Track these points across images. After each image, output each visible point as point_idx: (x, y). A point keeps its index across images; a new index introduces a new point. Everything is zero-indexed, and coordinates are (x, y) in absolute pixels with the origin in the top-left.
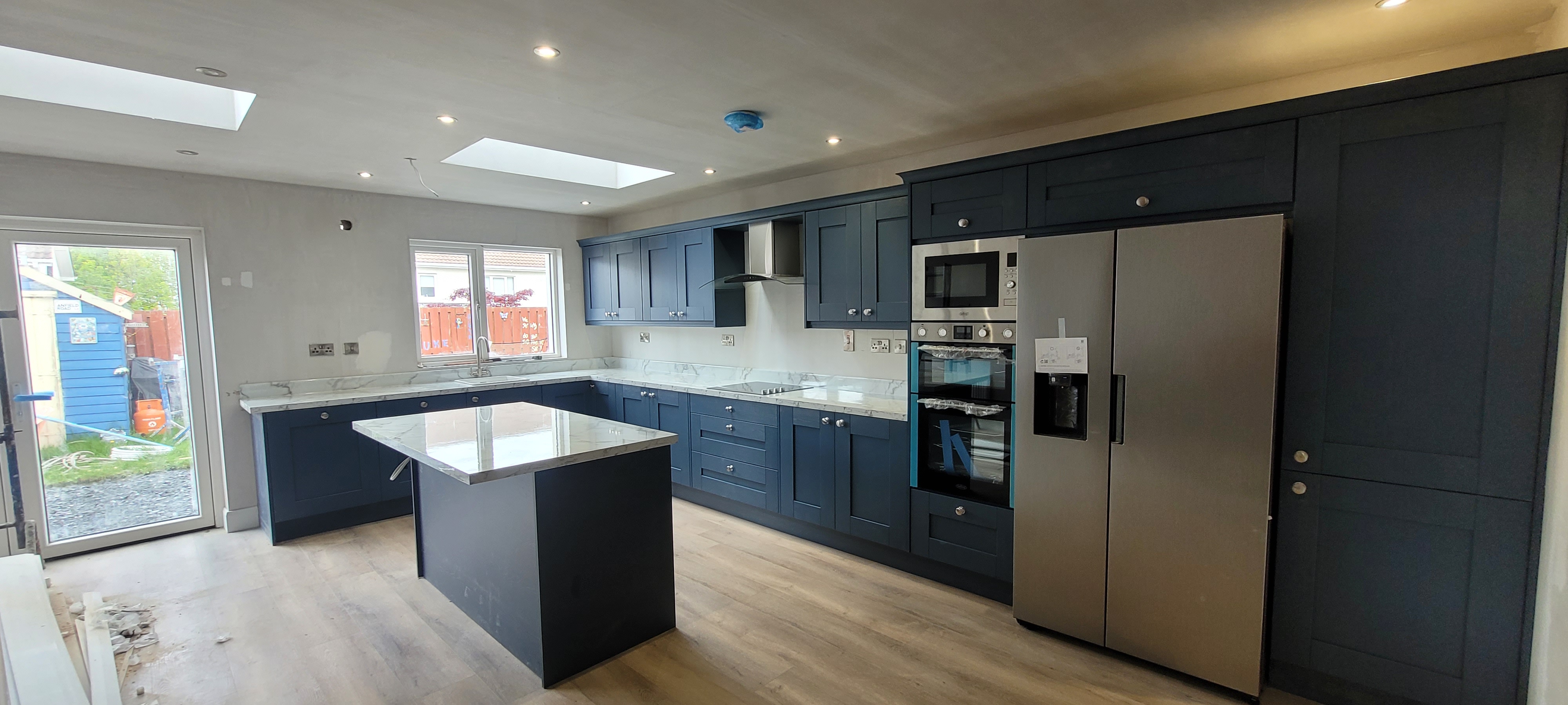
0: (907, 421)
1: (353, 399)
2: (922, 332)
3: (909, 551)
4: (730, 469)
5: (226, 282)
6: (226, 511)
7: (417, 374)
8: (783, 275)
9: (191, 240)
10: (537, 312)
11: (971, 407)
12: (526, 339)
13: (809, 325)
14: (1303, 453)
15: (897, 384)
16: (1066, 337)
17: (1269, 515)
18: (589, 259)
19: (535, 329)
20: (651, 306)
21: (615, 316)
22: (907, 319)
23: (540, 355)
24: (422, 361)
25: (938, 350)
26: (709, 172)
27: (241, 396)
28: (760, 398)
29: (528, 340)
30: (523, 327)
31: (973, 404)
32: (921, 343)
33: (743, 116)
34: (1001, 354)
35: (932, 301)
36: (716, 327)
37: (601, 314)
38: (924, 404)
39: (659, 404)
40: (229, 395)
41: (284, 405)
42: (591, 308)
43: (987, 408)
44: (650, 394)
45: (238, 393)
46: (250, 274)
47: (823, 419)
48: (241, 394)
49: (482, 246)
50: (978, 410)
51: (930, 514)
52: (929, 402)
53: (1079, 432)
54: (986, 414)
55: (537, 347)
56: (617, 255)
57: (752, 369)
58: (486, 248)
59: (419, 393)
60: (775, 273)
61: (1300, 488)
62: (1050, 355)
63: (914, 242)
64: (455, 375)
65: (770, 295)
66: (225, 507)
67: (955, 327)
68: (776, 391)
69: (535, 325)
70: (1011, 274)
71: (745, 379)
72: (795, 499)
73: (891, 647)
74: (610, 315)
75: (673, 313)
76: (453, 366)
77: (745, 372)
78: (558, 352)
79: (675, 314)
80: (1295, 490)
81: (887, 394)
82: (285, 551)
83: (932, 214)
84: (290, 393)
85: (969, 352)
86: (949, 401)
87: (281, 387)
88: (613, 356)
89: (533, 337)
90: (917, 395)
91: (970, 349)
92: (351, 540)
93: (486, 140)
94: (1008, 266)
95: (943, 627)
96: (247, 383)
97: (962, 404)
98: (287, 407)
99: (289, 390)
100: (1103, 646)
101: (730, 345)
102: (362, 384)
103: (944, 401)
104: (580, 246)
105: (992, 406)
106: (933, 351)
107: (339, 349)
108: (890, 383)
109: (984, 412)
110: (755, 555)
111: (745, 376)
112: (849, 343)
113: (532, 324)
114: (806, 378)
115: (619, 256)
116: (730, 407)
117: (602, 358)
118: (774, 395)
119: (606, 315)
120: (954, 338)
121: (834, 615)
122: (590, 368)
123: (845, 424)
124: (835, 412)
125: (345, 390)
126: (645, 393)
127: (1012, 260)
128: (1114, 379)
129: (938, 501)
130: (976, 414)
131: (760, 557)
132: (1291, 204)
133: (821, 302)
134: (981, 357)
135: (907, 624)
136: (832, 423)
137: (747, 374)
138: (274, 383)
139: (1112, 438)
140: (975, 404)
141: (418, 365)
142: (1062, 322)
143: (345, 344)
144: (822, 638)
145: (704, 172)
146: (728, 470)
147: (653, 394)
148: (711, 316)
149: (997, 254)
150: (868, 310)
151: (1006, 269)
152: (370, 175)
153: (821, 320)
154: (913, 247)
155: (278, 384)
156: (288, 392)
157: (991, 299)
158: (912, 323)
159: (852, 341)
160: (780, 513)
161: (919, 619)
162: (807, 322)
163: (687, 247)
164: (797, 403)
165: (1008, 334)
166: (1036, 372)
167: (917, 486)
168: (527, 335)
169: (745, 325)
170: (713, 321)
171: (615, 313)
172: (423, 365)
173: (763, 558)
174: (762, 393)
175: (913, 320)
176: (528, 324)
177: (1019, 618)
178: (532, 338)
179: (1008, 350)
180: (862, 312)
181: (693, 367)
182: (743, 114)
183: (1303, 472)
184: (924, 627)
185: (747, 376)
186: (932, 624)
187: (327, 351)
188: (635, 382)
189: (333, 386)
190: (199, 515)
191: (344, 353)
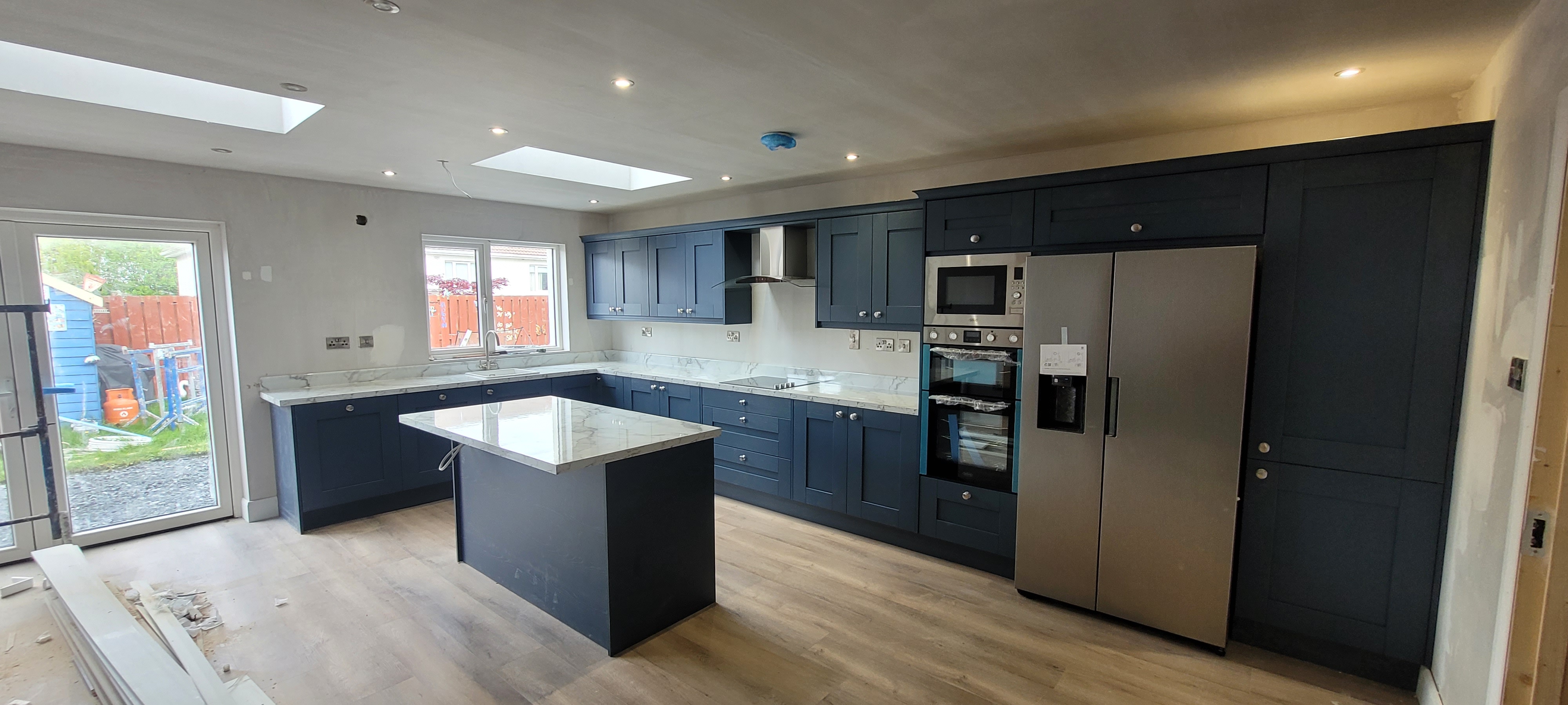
0: (918, 415)
1: (377, 392)
2: (934, 335)
3: (917, 532)
4: (743, 458)
5: (247, 276)
6: (246, 502)
7: (429, 367)
8: (794, 277)
9: (210, 234)
10: (512, 300)
11: (980, 403)
12: (500, 328)
13: (819, 325)
14: (1266, 445)
15: (900, 380)
16: (1068, 344)
17: (1238, 496)
18: (592, 255)
19: (509, 318)
20: (658, 303)
21: (620, 311)
22: (920, 322)
23: (544, 348)
24: (433, 353)
25: (949, 352)
26: (726, 178)
27: (261, 388)
28: (775, 392)
29: (502, 329)
30: (498, 316)
31: (981, 401)
32: (933, 346)
33: (780, 137)
34: (1007, 357)
35: (943, 307)
36: (726, 324)
37: (604, 308)
38: (935, 400)
39: (669, 397)
40: (249, 388)
41: (311, 398)
42: (594, 302)
43: (994, 405)
44: (660, 388)
45: (258, 385)
46: (269, 268)
47: (837, 413)
48: (261, 386)
49: (489, 241)
50: (985, 406)
51: (938, 499)
52: (940, 399)
53: (1077, 426)
54: (993, 410)
55: (512, 336)
56: (623, 252)
57: (757, 364)
58: (492, 243)
59: (438, 386)
60: (786, 275)
61: (1262, 474)
62: (1053, 359)
63: (928, 254)
64: (464, 367)
65: (777, 297)
66: (243, 497)
67: (965, 332)
68: (787, 386)
69: (509, 314)
70: (1017, 286)
71: (751, 373)
72: (807, 486)
73: (912, 615)
74: (615, 310)
75: (681, 310)
76: (463, 359)
77: (751, 367)
78: (560, 345)
79: (683, 311)
80: (1259, 476)
81: (890, 389)
82: (311, 539)
83: (946, 229)
84: (308, 385)
85: (979, 354)
86: (960, 398)
87: (300, 380)
88: (612, 349)
89: (508, 326)
90: (928, 392)
91: (979, 352)
92: (377, 528)
93: (527, 149)
94: (1015, 279)
95: (954, 598)
96: (267, 375)
97: (971, 401)
98: (314, 400)
99: (307, 382)
100: (1094, 609)
101: (736, 341)
102: (377, 377)
103: (954, 397)
104: (582, 241)
105: (998, 403)
106: (944, 353)
107: (355, 342)
108: (894, 380)
109: (991, 408)
110: (772, 538)
111: (751, 370)
112: (854, 342)
113: (507, 312)
114: (812, 373)
115: (624, 254)
116: (744, 401)
117: (601, 351)
118: (785, 390)
119: (611, 310)
120: (964, 342)
121: (857, 589)
122: (591, 360)
123: (858, 418)
124: (848, 407)
125: (360, 382)
126: (655, 386)
127: (1019, 274)
128: (1109, 380)
129: (944, 487)
130: (984, 409)
131: (777, 539)
132: (1262, 236)
133: (831, 304)
134: (989, 359)
135: (923, 596)
136: (845, 416)
137: (753, 369)
138: (293, 376)
139: (1106, 432)
140: (983, 401)
141: (430, 358)
142: (1064, 330)
143: (360, 337)
144: (849, 609)
145: (721, 178)
146: (741, 460)
147: (663, 387)
148: (721, 312)
149: (1004, 268)
150: (878, 312)
151: (1013, 281)
152: (394, 174)
153: (832, 321)
154: (927, 258)
155: (297, 377)
156: (306, 385)
157: (998, 307)
158: (924, 327)
159: (857, 338)
160: (792, 499)
161: (932, 591)
162: (818, 322)
163: (696, 247)
164: (811, 398)
165: (1014, 339)
166: (1041, 373)
167: (926, 474)
168: (502, 324)
169: (751, 323)
170: (723, 319)
171: (620, 308)
172: (433, 357)
173: (780, 540)
174: (775, 388)
175: (925, 324)
176: (502, 313)
177: (1019, 588)
178: (506, 327)
179: (1014, 353)
180: (872, 315)
181: (697, 361)
182: (780, 135)
183: (1264, 461)
184: (937, 598)
185: (754, 370)
186: (944, 595)
187: (343, 344)
188: (644, 375)
189: (349, 379)
190: (217, 505)
191: (360, 346)
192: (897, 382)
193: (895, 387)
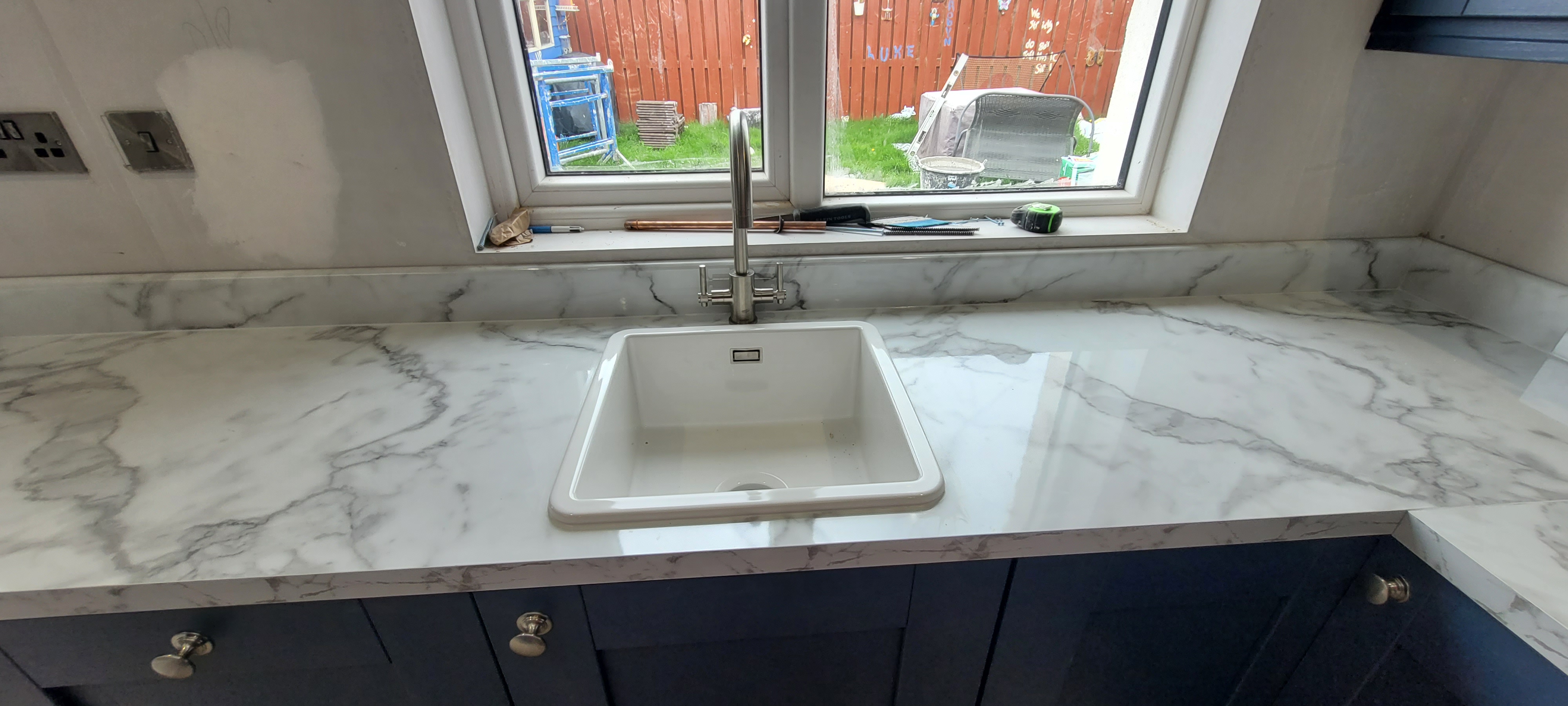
12: (1029, 50)
19: (1048, 32)
29: (1032, 52)
30: (1030, 28)
55: (1044, 65)
69: (1049, 24)
102: (253, 311)
107: (96, 141)
113: (1046, 22)
143: (110, 117)
176: (1038, 22)
187: (51, 151)
191: (127, 159)
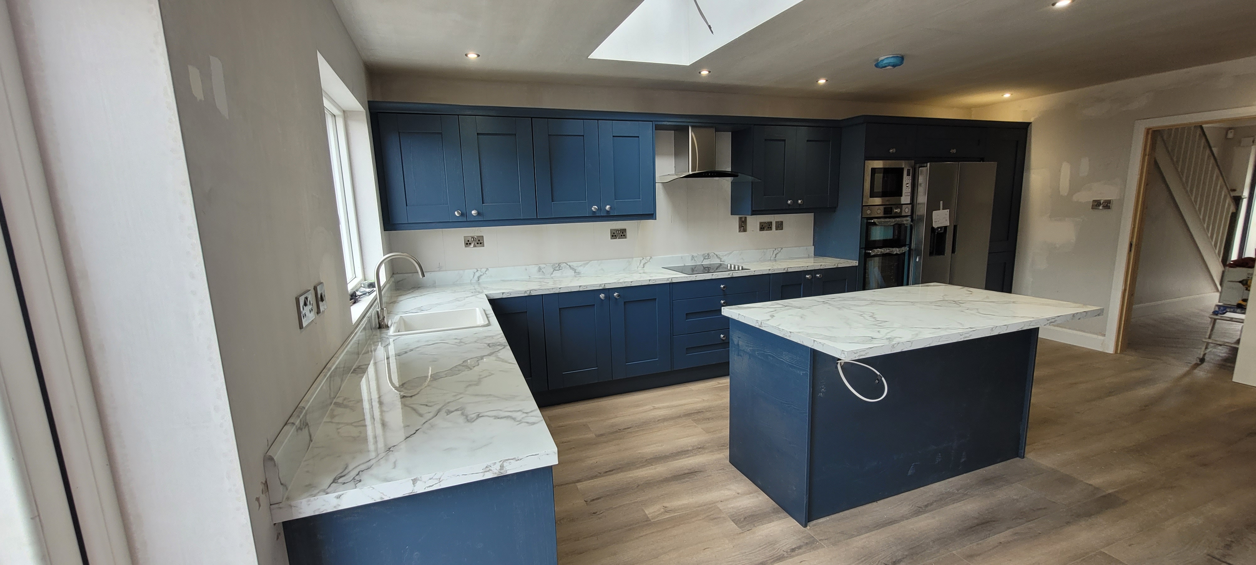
0: (858, 265)
2: (869, 212)
15: (778, 251)
16: (943, 210)
20: (553, 201)
28: (752, 271)
32: (869, 218)
35: (873, 194)
39: (625, 302)
42: (403, 205)
47: (807, 276)
57: (651, 257)
62: (937, 219)
63: (868, 158)
67: (885, 208)
74: (464, 214)
75: (596, 207)
79: (600, 209)
81: (772, 259)
84: (311, 438)
87: (303, 428)
90: (864, 249)
94: (907, 176)
104: (369, 111)
108: (773, 251)
112: (742, 226)
115: (481, 136)
119: (456, 214)
120: (884, 214)
124: (815, 270)
126: (604, 295)
127: (908, 172)
128: (955, 227)
133: (764, 196)
136: (813, 277)
139: (953, 252)
143: (314, 288)
146: (720, 339)
147: (617, 294)
150: (800, 200)
154: (865, 161)
156: (309, 440)
159: (744, 224)
162: (753, 211)
165: (907, 210)
166: (933, 227)
170: (653, 214)
171: (475, 211)
180: (797, 202)
192: (775, 252)
193: (775, 256)
